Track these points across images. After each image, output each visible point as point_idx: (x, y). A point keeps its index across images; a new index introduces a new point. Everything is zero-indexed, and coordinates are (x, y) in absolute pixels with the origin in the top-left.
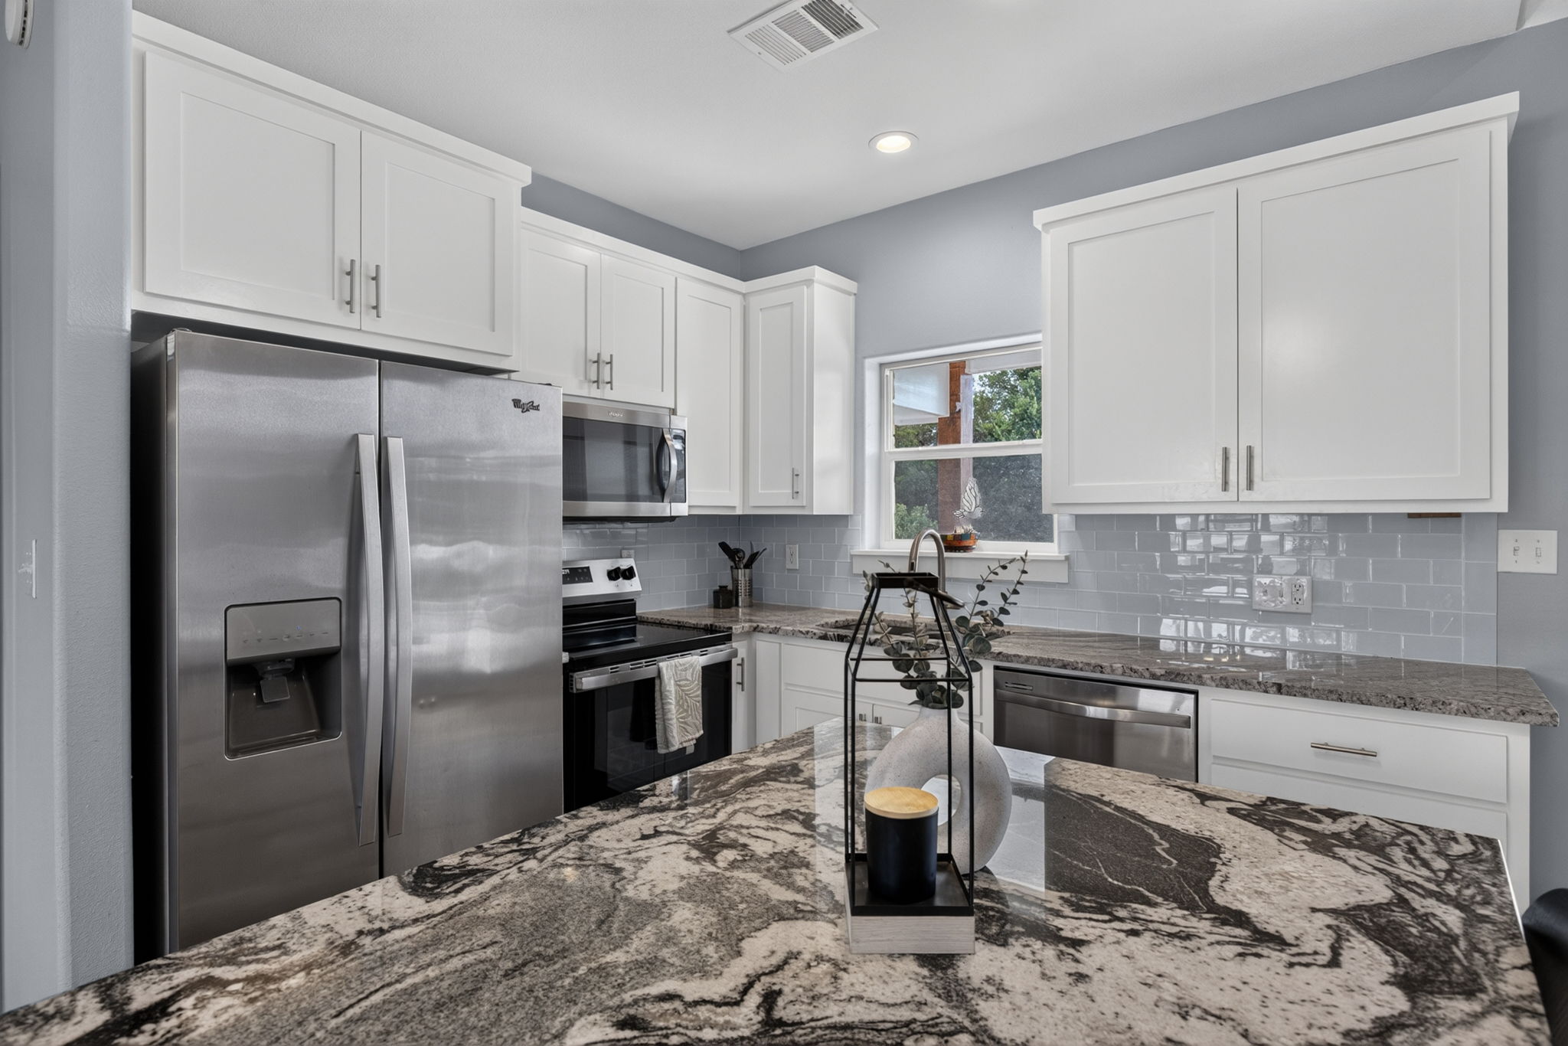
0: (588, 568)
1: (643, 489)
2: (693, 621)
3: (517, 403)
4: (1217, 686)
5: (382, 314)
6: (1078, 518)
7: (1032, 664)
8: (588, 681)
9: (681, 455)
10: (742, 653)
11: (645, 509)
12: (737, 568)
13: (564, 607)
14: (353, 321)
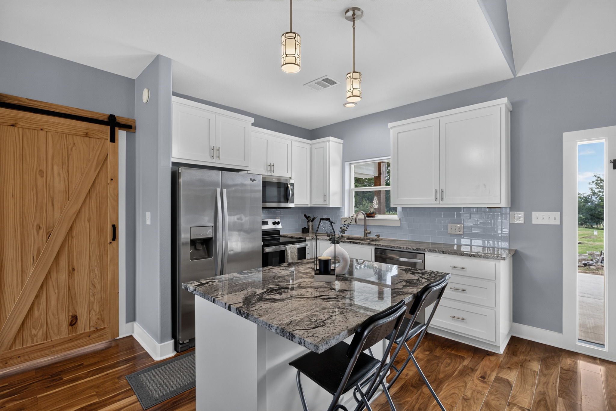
0: (267, 221)
1: (282, 200)
2: (296, 236)
3: (251, 179)
4: (429, 252)
5: (220, 159)
6: (403, 208)
7: (384, 247)
8: (268, 250)
9: (293, 190)
10: (309, 245)
11: (283, 205)
12: (309, 222)
13: (262, 232)
14: (214, 161)
